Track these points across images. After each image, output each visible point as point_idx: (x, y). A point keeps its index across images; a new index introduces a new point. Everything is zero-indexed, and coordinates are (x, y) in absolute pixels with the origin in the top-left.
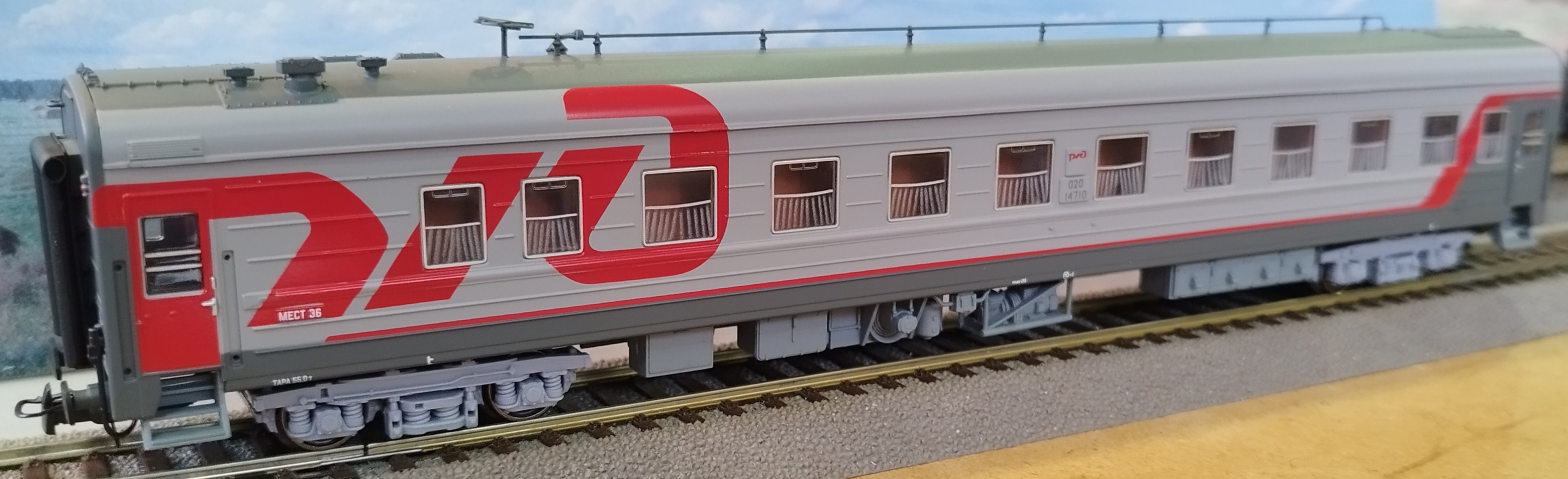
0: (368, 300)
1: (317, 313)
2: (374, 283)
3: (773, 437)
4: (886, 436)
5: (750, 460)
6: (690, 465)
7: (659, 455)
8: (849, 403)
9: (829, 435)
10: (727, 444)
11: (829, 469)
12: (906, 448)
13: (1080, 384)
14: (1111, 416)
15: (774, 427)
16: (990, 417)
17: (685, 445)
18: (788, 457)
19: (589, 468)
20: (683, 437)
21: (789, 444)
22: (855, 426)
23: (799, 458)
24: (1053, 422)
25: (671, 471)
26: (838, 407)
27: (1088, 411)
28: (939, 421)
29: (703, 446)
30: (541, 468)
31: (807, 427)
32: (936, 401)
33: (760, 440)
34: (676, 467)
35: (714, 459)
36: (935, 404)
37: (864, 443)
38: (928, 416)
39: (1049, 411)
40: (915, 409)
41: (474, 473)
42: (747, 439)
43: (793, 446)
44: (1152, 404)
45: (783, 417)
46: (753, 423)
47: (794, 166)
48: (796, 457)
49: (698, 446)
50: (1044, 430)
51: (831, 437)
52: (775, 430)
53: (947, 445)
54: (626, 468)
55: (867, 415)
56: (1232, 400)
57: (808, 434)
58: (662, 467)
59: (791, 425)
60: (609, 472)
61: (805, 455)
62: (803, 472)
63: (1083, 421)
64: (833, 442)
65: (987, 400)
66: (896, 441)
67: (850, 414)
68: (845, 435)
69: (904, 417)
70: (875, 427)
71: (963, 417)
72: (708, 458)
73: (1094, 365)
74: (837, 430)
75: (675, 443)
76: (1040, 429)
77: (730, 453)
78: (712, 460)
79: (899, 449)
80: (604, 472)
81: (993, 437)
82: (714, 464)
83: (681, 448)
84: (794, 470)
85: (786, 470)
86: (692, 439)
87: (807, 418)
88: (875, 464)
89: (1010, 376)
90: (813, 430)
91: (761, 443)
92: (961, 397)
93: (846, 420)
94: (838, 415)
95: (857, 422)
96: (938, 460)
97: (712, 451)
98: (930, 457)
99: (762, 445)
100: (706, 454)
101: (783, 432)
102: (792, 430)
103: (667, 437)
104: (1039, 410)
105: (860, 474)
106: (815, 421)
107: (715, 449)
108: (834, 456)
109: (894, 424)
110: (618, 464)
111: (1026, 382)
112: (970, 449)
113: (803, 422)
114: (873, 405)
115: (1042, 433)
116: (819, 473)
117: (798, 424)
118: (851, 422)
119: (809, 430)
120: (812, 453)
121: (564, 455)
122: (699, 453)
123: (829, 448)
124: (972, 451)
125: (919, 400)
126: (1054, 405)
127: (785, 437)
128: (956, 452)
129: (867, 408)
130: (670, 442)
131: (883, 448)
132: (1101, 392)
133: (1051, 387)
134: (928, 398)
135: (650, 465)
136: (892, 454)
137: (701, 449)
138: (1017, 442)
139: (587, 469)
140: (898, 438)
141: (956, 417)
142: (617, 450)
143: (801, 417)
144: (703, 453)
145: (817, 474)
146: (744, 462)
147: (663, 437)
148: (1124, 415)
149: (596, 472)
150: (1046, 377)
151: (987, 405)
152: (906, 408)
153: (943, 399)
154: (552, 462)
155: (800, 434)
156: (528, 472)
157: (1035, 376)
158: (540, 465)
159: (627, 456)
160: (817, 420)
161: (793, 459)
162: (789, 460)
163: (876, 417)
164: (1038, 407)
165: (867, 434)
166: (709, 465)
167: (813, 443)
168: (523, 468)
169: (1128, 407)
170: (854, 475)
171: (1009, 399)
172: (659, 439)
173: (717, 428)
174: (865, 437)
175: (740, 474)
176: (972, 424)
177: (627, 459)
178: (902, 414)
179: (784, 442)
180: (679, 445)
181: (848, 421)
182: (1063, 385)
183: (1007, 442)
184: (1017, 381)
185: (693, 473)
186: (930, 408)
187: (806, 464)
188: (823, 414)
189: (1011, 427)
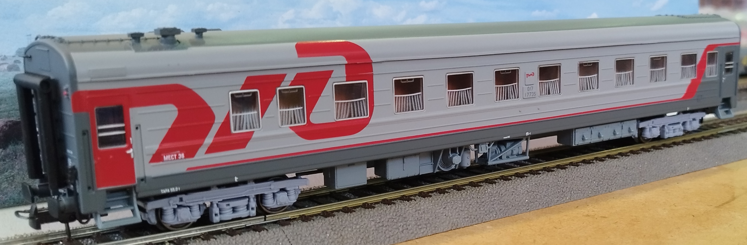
0: (206, 149)
1: (182, 155)
2: (209, 140)
3: (449, 205)
4: (497, 204)
5: (441, 216)
6: (416, 218)
7: (402, 215)
8: (478, 189)
9: (473, 204)
10: (430, 209)
11: (476, 218)
12: (507, 208)
13: (574, 179)
14: (590, 192)
15: (449, 201)
16: (539, 194)
17: (411, 210)
18: (457, 214)
19: (372, 221)
20: (410, 206)
21: (456, 208)
22: (483, 200)
23: (462, 214)
24: (566, 195)
25: (408, 221)
26: (474, 191)
27: (580, 191)
28: (518, 196)
29: (420, 210)
30: (351, 221)
31: (462, 200)
32: (515, 188)
33: (444, 207)
34: (410, 220)
35: (426, 215)
36: (515, 189)
37: (488, 207)
38: (513, 194)
39: (564, 191)
40: (507, 192)
41: (322, 225)
42: (438, 207)
43: (458, 209)
44: (606, 187)
45: (452, 196)
46: (439, 199)
47: (403, 80)
48: (461, 214)
49: (417, 210)
50: (562, 199)
51: (474, 205)
52: (449, 202)
53: (523, 207)
54: (388, 221)
55: (487, 195)
56: (639, 184)
57: (464, 204)
58: (404, 220)
59: (455, 200)
60: (381, 222)
61: (464, 213)
62: (465, 220)
63: (578, 194)
64: (475, 207)
65: (536, 187)
66: (501, 205)
67: (480, 194)
68: (479, 204)
69: (503, 195)
70: (492, 200)
71: (528, 194)
72: (423, 215)
73: (578, 170)
74: (476, 202)
75: (407, 209)
76: (561, 199)
77: (432, 212)
78: (425, 216)
79: (503, 209)
80: (379, 223)
81: (542, 202)
82: (426, 218)
83: (410, 211)
84: (461, 219)
85: (458, 219)
86: (414, 207)
87: (462, 197)
88: (495, 216)
89: (544, 176)
90: (465, 202)
91: (444, 208)
92: (525, 186)
93: (479, 197)
94: (475, 195)
95: (483, 198)
96: (521, 213)
97: (424, 212)
98: (517, 212)
99: (445, 209)
100: (422, 214)
101: (453, 203)
102: (456, 202)
103: (403, 207)
104: (559, 190)
105: (489, 220)
106: (465, 198)
107: (426, 212)
108: (476, 213)
109: (499, 198)
110: (384, 219)
111: (551, 179)
112: (533, 208)
113: (461, 198)
114: (489, 190)
115: (562, 200)
116: (472, 220)
117: (458, 200)
118: (481, 198)
119: (464, 202)
120: (467, 212)
121: (360, 216)
122: (419, 213)
123: (474, 209)
124: (534, 208)
125: (508, 188)
126: (565, 188)
127: (454, 205)
128: (528, 210)
129: (486, 192)
130: (405, 209)
131: (496, 209)
132: (583, 182)
133: (562, 180)
134: (511, 187)
135: (399, 219)
136: (501, 211)
137: (419, 211)
138: (553, 204)
139: (372, 222)
140: (502, 204)
141: (525, 194)
142: (383, 213)
143: (459, 197)
144: (420, 213)
145: (471, 221)
146: (439, 216)
147: (401, 207)
148: (595, 192)
149: (375, 223)
150: (559, 176)
151: (537, 189)
152: (503, 191)
153: (517, 187)
154: (356, 219)
155: (460, 204)
156: (346, 224)
157: (555, 176)
158: (350, 220)
159: (387, 215)
160: (466, 197)
161: (459, 214)
162: (458, 215)
163: (491, 196)
164: (558, 189)
165: (488, 203)
166: (424, 218)
167: (467, 207)
168: (344, 222)
169: (596, 188)
170: (487, 221)
171: (545, 186)
172: (399, 207)
173: (423, 202)
174: (488, 204)
175: (438, 222)
176: (532, 197)
177: (388, 217)
178: (502, 194)
179: (454, 207)
180: (409, 210)
181: (480, 198)
182: (567, 179)
183: (548, 205)
184: (547, 178)
185: (418, 222)
186: (513, 191)
187: (466, 216)
188: (468, 195)
189: (549, 198)
